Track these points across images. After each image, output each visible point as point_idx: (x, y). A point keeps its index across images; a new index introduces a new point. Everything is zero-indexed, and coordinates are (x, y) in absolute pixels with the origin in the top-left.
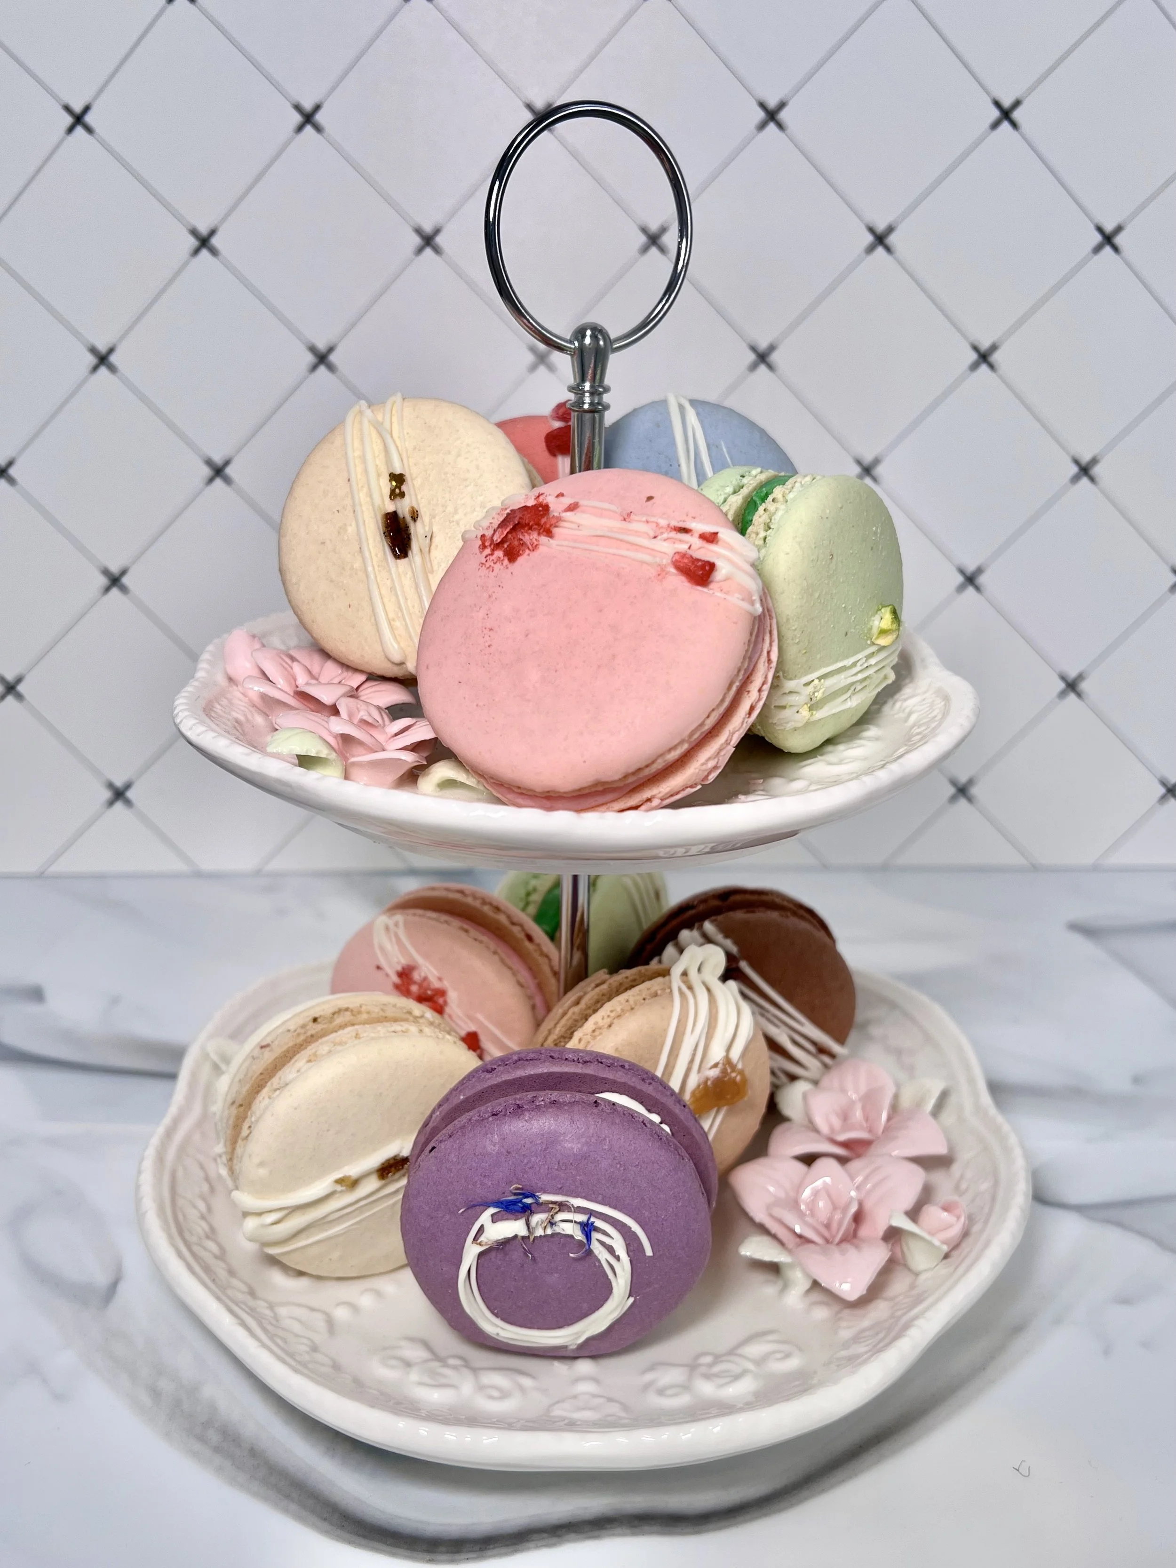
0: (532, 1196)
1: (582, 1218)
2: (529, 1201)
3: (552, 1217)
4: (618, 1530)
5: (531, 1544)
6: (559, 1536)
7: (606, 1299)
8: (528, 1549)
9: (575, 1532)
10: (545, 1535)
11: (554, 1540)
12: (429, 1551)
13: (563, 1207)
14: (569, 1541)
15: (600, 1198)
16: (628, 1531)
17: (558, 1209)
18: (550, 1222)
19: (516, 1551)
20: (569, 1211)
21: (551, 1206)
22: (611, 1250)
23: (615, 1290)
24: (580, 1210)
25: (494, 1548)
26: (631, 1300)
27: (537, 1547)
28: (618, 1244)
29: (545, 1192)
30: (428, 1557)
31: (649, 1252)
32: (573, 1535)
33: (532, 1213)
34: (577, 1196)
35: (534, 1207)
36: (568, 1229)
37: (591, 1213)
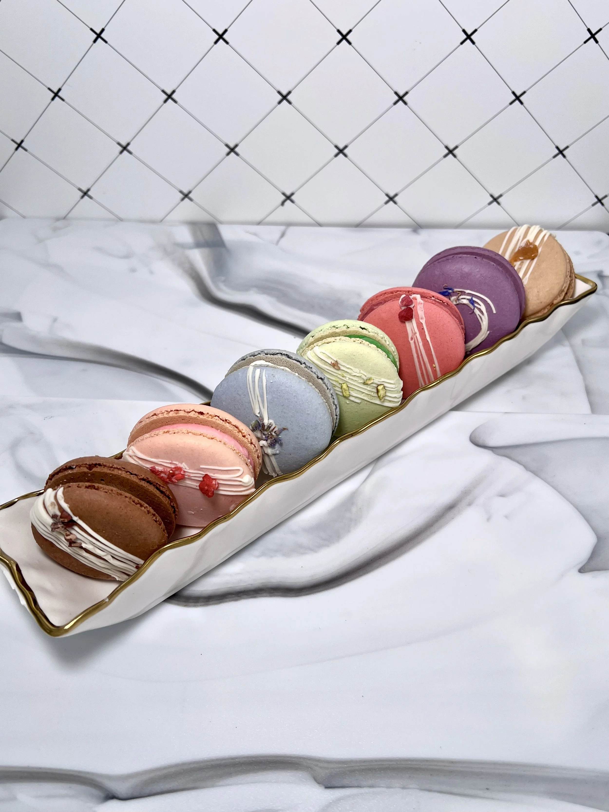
0: (450, 289)
1: (469, 297)
2: (450, 291)
3: (459, 297)
4: (265, 594)
5: (227, 600)
6: (239, 597)
7: (479, 332)
8: (226, 602)
9: (245, 595)
10: (233, 596)
11: (237, 598)
12: (185, 602)
13: (463, 293)
14: (244, 598)
15: (476, 290)
16: (268, 595)
17: (460, 294)
18: (457, 299)
19: (221, 603)
20: (465, 295)
21: (458, 292)
22: (480, 310)
23: (482, 327)
24: (469, 294)
25: (212, 601)
26: (488, 332)
27: (230, 601)
28: (483, 308)
29: (456, 288)
30: (185, 604)
31: (494, 312)
32: (245, 596)
33: (452, 296)
34: (467, 289)
35: (452, 294)
36: (465, 302)
37: (473, 295)
